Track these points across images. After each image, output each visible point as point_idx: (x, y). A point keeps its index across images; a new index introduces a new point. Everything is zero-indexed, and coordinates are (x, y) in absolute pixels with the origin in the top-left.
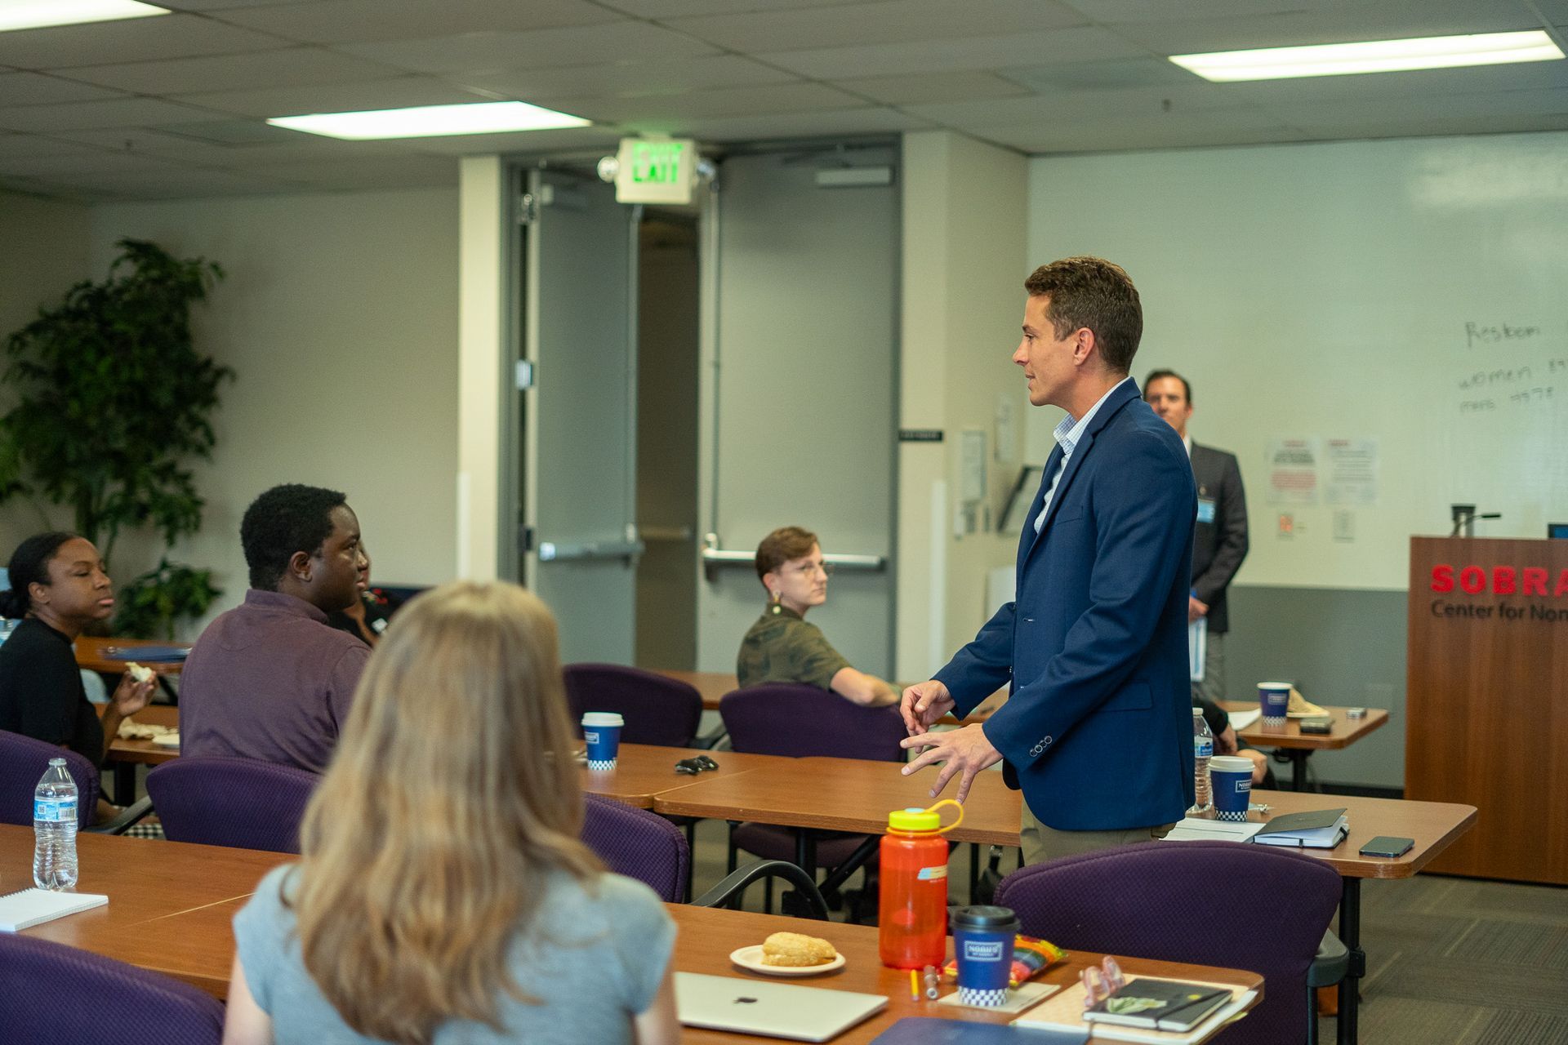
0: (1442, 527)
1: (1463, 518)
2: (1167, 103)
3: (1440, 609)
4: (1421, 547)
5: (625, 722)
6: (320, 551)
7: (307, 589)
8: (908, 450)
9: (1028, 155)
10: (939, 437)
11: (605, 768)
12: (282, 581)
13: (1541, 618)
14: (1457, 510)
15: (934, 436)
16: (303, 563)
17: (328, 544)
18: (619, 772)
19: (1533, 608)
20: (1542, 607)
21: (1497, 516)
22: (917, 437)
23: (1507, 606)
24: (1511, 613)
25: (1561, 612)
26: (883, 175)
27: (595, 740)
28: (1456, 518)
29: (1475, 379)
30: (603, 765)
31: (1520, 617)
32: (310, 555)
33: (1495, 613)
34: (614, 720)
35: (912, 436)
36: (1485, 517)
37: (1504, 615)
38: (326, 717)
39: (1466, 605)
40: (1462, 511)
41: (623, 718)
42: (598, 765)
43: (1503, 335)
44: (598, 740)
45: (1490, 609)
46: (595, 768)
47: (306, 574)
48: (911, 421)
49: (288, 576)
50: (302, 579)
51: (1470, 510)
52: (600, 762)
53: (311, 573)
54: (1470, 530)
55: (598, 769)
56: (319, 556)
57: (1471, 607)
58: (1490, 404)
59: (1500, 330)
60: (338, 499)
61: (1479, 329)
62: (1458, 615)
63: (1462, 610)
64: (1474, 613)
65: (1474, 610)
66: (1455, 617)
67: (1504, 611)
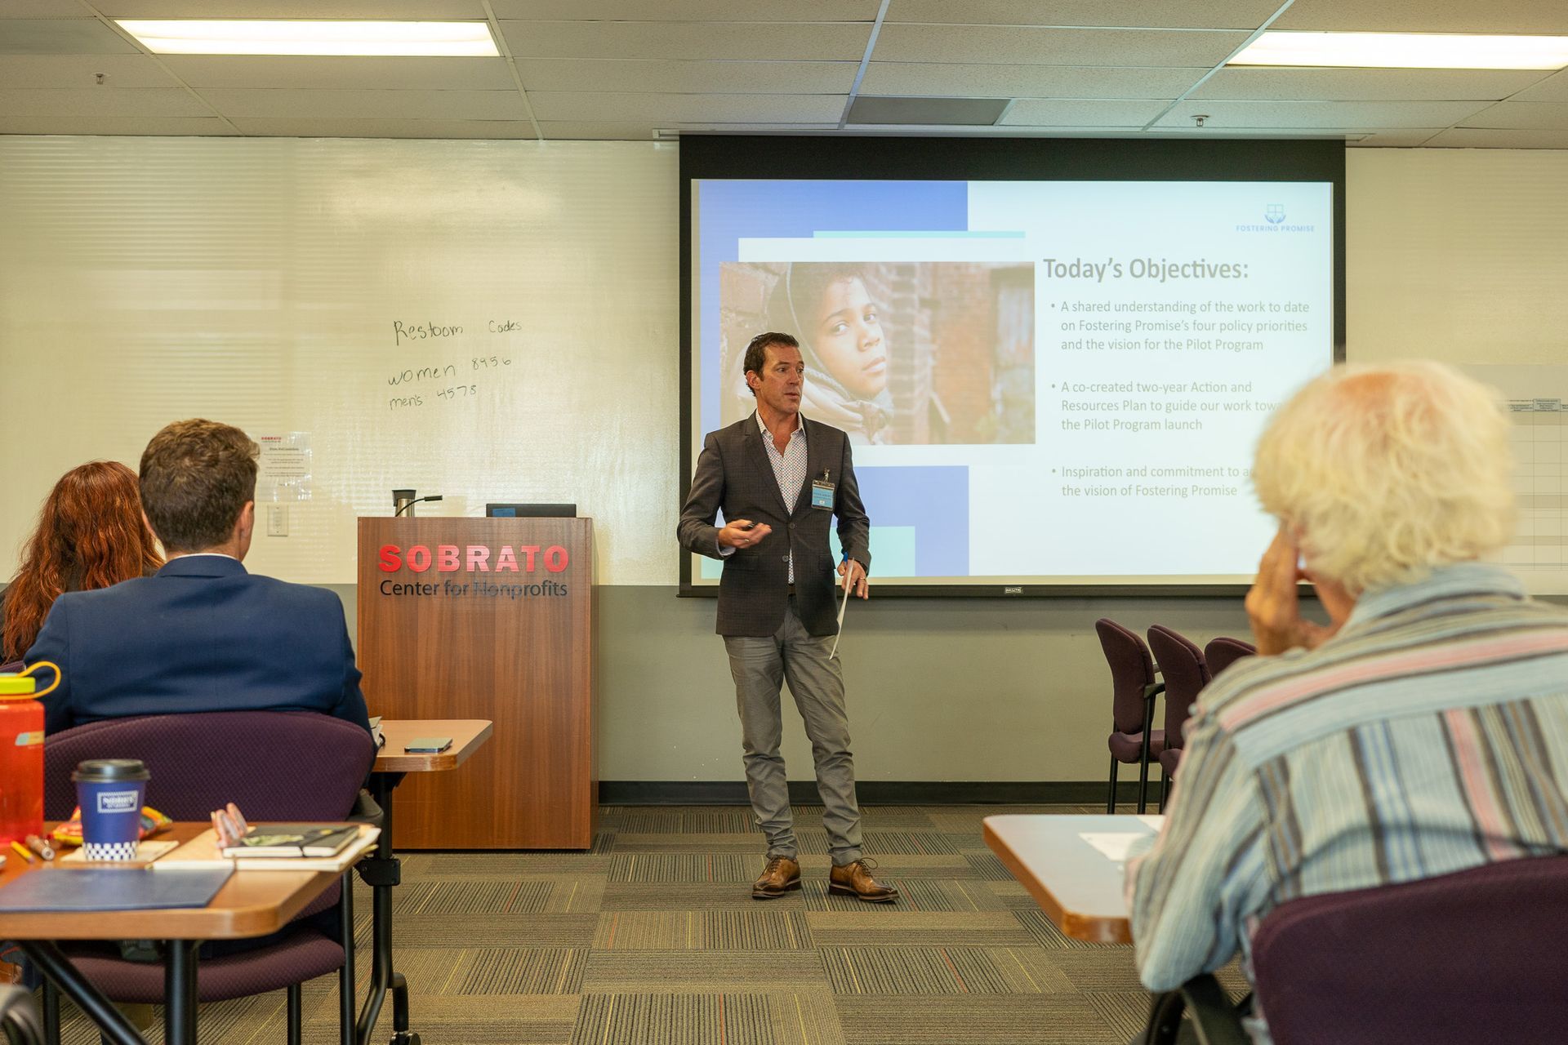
0: (385, 509)
1: (404, 503)
3: (388, 589)
4: (369, 528)
13: (483, 594)
14: (398, 495)
19: (476, 585)
20: (485, 584)
21: (439, 498)
23: (451, 583)
24: (456, 591)
25: (503, 588)
28: (397, 501)
29: (403, 376)
31: (465, 593)
33: (442, 588)
36: (427, 499)
37: (449, 592)
39: (413, 584)
40: (405, 497)
43: (429, 333)
45: (436, 586)
51: (410, 494)
54: (411, 514)
57: (418, 585)
58: (417, 401)
59: (426, 328)
61: (405, 328)
62: (405, 593)
63: (409, 589)
64: (421, 591)
65: (421, 589)
66: (403, 595)
67: (449, 588)
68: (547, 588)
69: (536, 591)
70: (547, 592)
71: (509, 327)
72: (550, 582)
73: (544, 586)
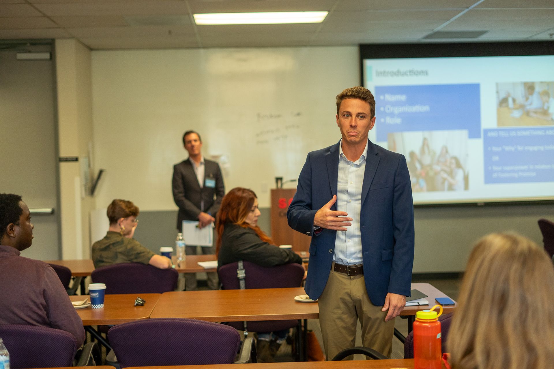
1: (279, 183)
2: (170, 32)
3: (282, 214)
4: (275, 193)
5: (107, 287)
6: (19, 222)
7: (14, 241)
8: (63, 166)
9: (91, 49)
10: (76, 159)
11: (99, 308)
12: (2, 239)
14: (277, 179)
15: (74, 159)
16: (11, 229)
17: (22, 218)
18: (105, 308)
21: (294, 180)
22: (67, 160)
26: (47, 56)
27: (97, 296)
28: (277, 182)
29: (261, 133)
30: (100, 306)
32: (14, 224)
34: (102, 286)
35: (65, 160)
38: (44, 302)
40: (279, 179)
41: (106, 285)
42: (98, 307)
43: (270, 117)
44: (98, 296)
46: (95, 308)
47: (13, 234)
48: (64, 153)
49: (5, 236)
50: (11, 236)
51: (281, 179)
52: (99, 305)
53: (15, 233)
55: (96, 308)
56: (18, 225)
58: (266, 142)
60: (19, 198)
61: (262, 116)
71: (298, 114)
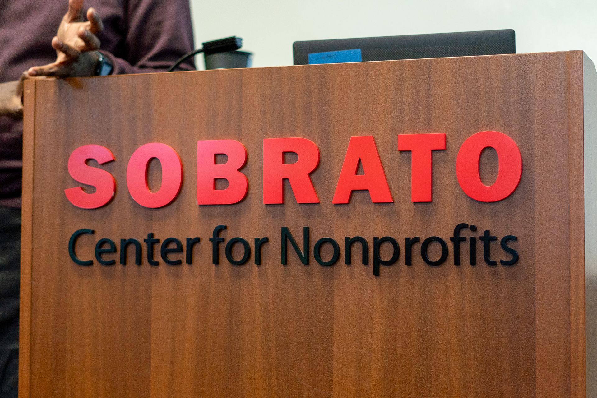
3: (86, 250)
13: (306, 261)
19: (286, 235)
20: (307, 231)
23: (226, 234)
24: (239, 254)
25: (350, 242)
31: (259, 262)
33: (205, 246)
37: (223, 258)
39: (141, 237)
45: (193, 243)
57: (151, 241)
62: (124, 261)
63: (132, 249)
64: (158, 257)
65: (158, 248)
66: (119, 267)
67: (223, 247)
68: (465, 247)
69: (435, 253)
70: (465, 257)
72: (474, 229)
73: (457, 240)
